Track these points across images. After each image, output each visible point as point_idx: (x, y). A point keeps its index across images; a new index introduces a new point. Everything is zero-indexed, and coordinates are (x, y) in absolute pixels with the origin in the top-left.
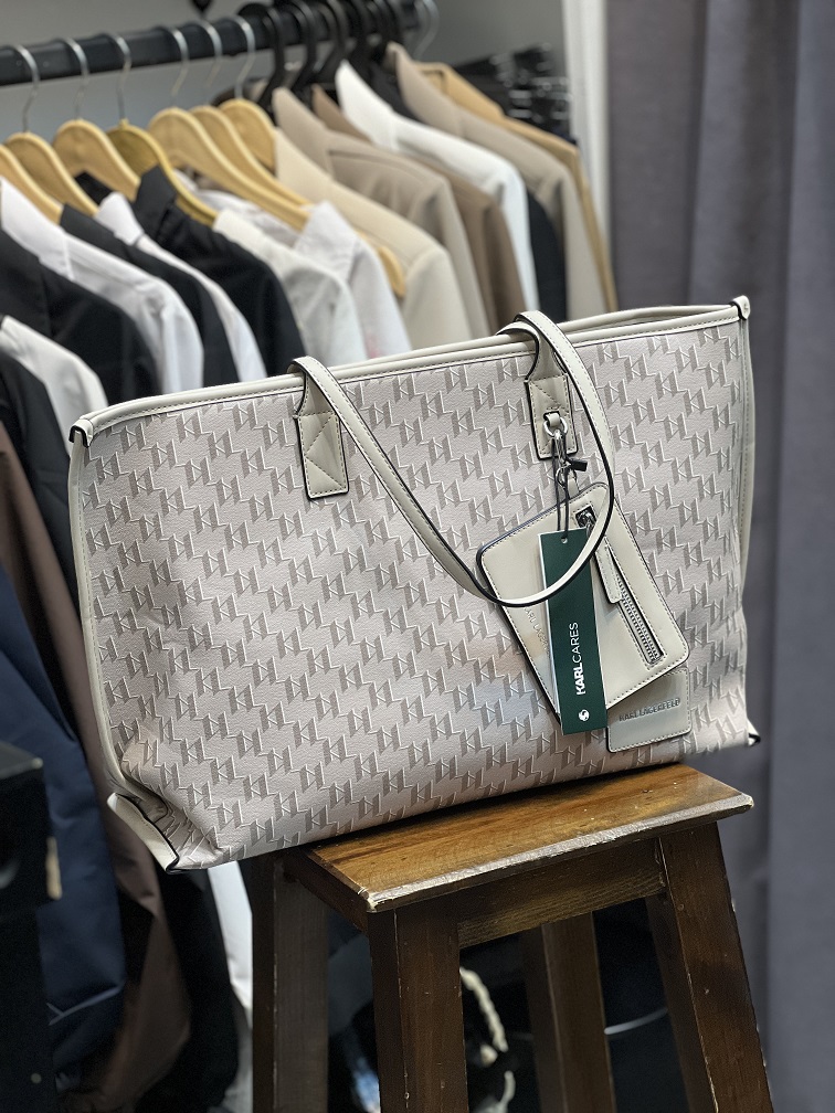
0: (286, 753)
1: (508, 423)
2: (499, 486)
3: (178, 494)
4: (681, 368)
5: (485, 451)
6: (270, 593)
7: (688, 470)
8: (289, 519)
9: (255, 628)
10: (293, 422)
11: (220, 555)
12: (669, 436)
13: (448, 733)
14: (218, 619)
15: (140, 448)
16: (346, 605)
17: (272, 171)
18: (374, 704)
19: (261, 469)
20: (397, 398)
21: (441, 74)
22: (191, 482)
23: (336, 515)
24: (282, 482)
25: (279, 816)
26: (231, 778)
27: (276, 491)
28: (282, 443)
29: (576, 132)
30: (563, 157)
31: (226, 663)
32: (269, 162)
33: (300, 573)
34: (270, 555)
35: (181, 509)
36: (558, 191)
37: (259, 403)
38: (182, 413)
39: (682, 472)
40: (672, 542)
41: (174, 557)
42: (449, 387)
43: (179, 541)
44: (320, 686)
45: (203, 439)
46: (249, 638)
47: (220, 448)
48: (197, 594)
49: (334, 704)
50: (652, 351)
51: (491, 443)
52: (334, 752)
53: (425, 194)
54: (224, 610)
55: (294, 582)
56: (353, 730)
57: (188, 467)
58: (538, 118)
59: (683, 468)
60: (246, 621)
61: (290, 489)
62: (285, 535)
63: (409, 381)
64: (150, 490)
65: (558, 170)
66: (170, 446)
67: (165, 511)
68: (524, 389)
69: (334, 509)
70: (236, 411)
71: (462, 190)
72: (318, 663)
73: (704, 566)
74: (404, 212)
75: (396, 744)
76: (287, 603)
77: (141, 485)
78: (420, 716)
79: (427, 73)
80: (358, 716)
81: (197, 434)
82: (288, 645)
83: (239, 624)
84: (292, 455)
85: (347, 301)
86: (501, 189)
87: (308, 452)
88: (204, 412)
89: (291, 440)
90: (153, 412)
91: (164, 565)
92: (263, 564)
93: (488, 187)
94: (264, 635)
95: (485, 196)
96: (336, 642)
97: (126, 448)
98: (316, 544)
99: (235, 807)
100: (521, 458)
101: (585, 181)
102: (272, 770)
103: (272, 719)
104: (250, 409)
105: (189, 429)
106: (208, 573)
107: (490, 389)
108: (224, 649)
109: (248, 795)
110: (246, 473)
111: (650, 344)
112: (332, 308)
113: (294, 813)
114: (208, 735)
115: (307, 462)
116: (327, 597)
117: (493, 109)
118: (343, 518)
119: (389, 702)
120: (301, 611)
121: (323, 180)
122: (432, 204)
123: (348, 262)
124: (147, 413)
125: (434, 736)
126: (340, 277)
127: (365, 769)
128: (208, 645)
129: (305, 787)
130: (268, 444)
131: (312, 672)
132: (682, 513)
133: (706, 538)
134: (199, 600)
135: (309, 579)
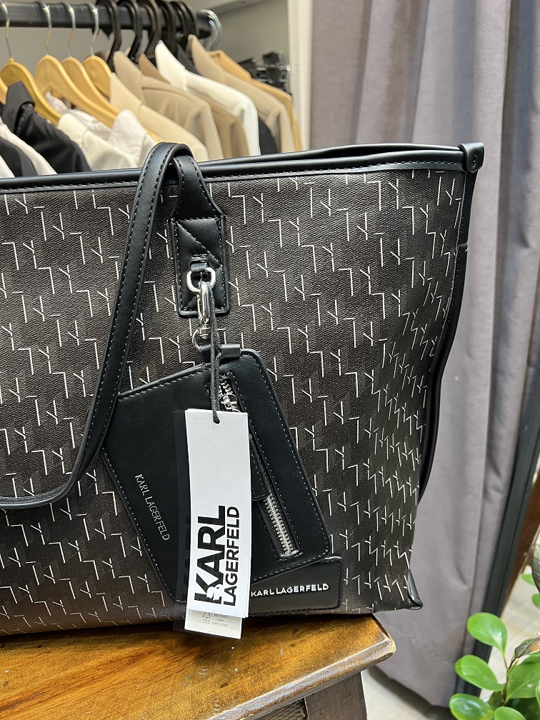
17: (108, 98)
21: (220, 56)
29: (293, 90)
30: (283, 101)
32: (107, 93)
36: (278, 119)
53: (194, 112)
58: (270, 81)
65: (280, 107)
71: (218, 112)
79: (213, 57)
86: (242, 112)
93: (236, 112)
95: (233, 117)
101: (295, 117)
117: (246, 75)
122: (198, 117)
123: (139, 149)
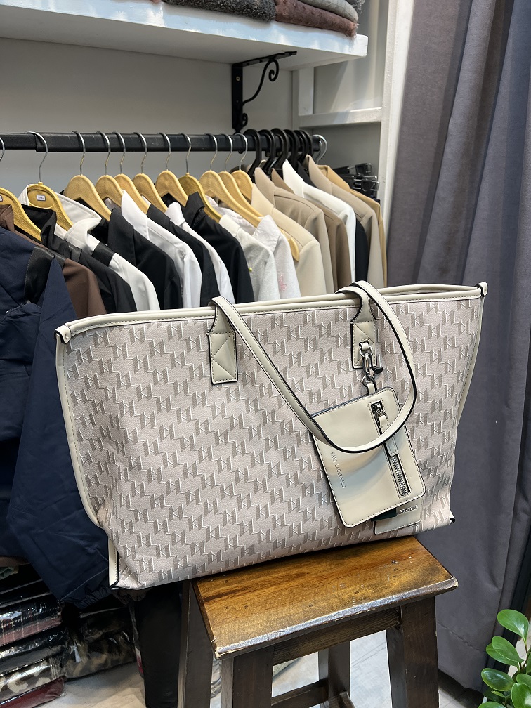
0: (183, 534)
1: (337, 346)
2: (328, 382)
3: (127, 376)
4: (444, 322)
5: (322, 362)
6: (182, 440)
7: (440, 381)
8: (198, 395)
9: (170, 461)
10: (206, 337)
11: (152, 415)
12: (432, 361)
13: (283, 525)
14: (146, 454)
15: (106, 345)
16: (229, 448)
18: (240, 507)
19: (183, 364)
20: (273, 327)
21: (326, 169)
22: (136, 370)
23: (228, 394)
24: (196, 373)
25: (176, 568)
26: (148, 544)
27: (192, 378)
28: (198, 349)
29: (379, 197)
31: (150, 480)
32: (249, 198)
33: (202, 428)
34: (184, 416)
35: (128, 386)
36: (370, 220)
37: (185, 324)
38: (134, 326)
39: (436, 382)
40: (425, 421)
41: (122, 414)
42: (305, 323)
43: (126, 404)
44: (208, 496)
45: (146, 344)
46: (165, 466)
47: (157, 350)
48: (135, 437)
49: (215, 507)
50: (428, 310)
51: (326, 357)
52: (212, 535)
53: (312, 216)
54: (151, 449)
55: (198, 433)
56: (225, 522)
57: (135, 360)
59: (438, 380)
60: (165, 456)
61: (201, 377)
62: (195, 405)
63: (281, 317)
64: (111, 372)
65: (372, 212)
66: (124, 346)
67: (119, 386)
68: (349, 327)
69: (228, 390)
70: (169, 328)
71: (329, 216)
72: (208, 482)
73: (441, 435)
74: (303, 224)
75: (251, 531)
76: (192, 446)
77: (106, 367)
78: (267, 515)
79: (321, 169)
80: (229, 514)
81: (142, 340)
82: (190, 471)
83: (160, 457)
84: (204, 357)
85: (272, 261)
86: (346, 217)
87: (214, 356)
88: (148, 327)
89: (204, 347)
90: (114, 324)
91: (116, 417)
92: (179, 421)
93: (341, 216)
94: (175, 464)
95: (339, 220)
96: (220, 470)
97: (96, 344)
98: (214, 411)
99: (150, 561)
100: (343, 367)
102: (174, 542)
103: (176, 514)
104: (179, 327)
105: (137, 337)
106: (143, 425)
107: (329, 326)
108: (149, 472)
109: (158, 555)
110: (173, 366)
111: (428, 306)
112: (266, 263)
113: (185, 566)
114: (137, 520)
115: (213, 362)
116: (217, 443)
117: (346, 185)
118: (233, 396)
119: (249, 506)
120: (200, 451)
121: (271, 206)
122: (316, 220)
123: (276, 243)
124: (110, 325)
125: (274, 527)
126: (270, 250)
127: (231, 544)
128: (139, 469)
129: (193, 553)
130: (189, 349)
131: (203, 487)
132: (433, 405)
133: (445, 420)
134: (135, 442)
135: (207, 432)
